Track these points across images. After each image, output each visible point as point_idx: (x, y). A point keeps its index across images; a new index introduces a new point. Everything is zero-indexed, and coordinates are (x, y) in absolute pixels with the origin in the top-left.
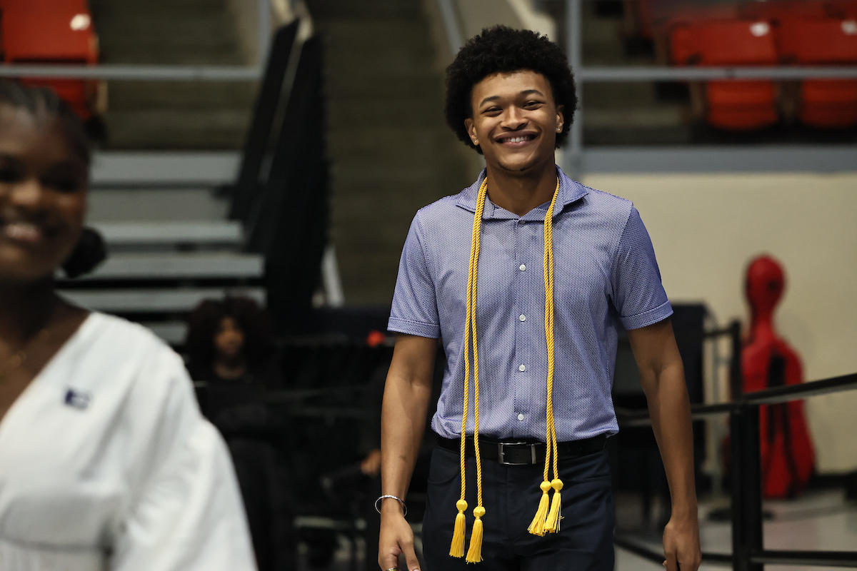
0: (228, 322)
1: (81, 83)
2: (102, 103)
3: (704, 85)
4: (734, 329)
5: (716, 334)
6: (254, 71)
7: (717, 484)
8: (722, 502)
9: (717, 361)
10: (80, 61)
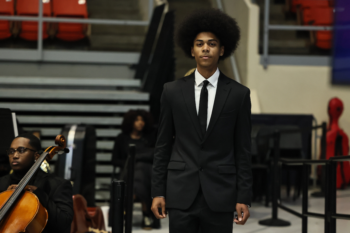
0: (139, 118)
1: (81, 25)
2: (89, 33)
3: (315, 32)
4: (324, 125)
5: (317, 127)
6: (146, 22)
7: (315, 183)
8: (317, 190)
9: (316, 137)
10: (81, 16)
